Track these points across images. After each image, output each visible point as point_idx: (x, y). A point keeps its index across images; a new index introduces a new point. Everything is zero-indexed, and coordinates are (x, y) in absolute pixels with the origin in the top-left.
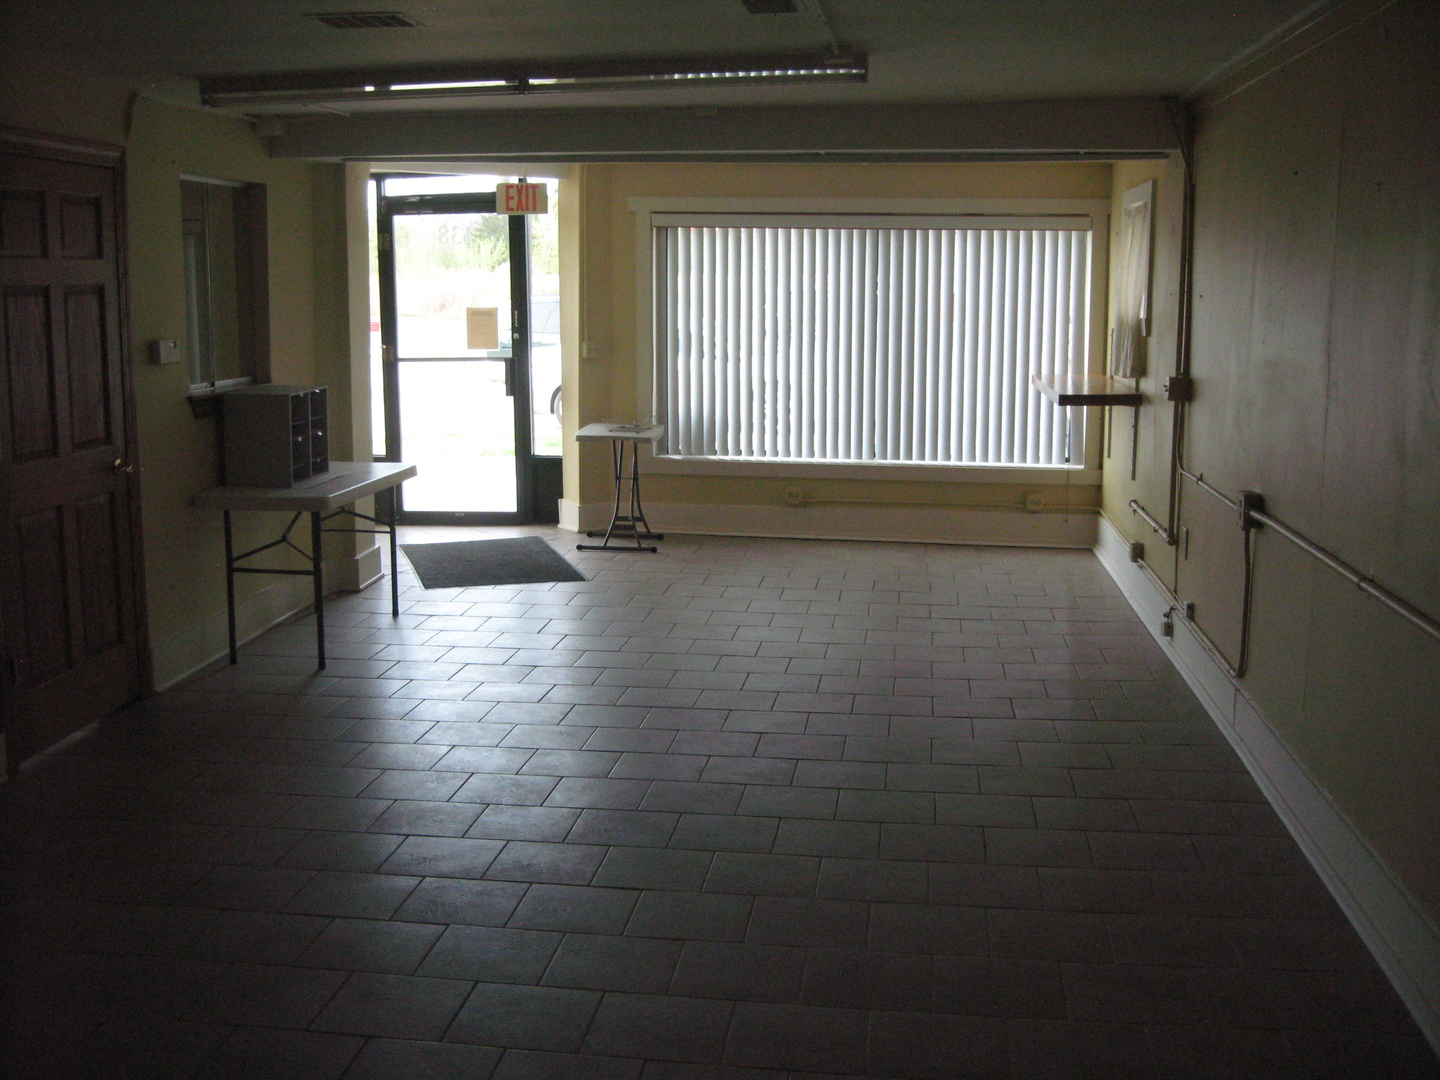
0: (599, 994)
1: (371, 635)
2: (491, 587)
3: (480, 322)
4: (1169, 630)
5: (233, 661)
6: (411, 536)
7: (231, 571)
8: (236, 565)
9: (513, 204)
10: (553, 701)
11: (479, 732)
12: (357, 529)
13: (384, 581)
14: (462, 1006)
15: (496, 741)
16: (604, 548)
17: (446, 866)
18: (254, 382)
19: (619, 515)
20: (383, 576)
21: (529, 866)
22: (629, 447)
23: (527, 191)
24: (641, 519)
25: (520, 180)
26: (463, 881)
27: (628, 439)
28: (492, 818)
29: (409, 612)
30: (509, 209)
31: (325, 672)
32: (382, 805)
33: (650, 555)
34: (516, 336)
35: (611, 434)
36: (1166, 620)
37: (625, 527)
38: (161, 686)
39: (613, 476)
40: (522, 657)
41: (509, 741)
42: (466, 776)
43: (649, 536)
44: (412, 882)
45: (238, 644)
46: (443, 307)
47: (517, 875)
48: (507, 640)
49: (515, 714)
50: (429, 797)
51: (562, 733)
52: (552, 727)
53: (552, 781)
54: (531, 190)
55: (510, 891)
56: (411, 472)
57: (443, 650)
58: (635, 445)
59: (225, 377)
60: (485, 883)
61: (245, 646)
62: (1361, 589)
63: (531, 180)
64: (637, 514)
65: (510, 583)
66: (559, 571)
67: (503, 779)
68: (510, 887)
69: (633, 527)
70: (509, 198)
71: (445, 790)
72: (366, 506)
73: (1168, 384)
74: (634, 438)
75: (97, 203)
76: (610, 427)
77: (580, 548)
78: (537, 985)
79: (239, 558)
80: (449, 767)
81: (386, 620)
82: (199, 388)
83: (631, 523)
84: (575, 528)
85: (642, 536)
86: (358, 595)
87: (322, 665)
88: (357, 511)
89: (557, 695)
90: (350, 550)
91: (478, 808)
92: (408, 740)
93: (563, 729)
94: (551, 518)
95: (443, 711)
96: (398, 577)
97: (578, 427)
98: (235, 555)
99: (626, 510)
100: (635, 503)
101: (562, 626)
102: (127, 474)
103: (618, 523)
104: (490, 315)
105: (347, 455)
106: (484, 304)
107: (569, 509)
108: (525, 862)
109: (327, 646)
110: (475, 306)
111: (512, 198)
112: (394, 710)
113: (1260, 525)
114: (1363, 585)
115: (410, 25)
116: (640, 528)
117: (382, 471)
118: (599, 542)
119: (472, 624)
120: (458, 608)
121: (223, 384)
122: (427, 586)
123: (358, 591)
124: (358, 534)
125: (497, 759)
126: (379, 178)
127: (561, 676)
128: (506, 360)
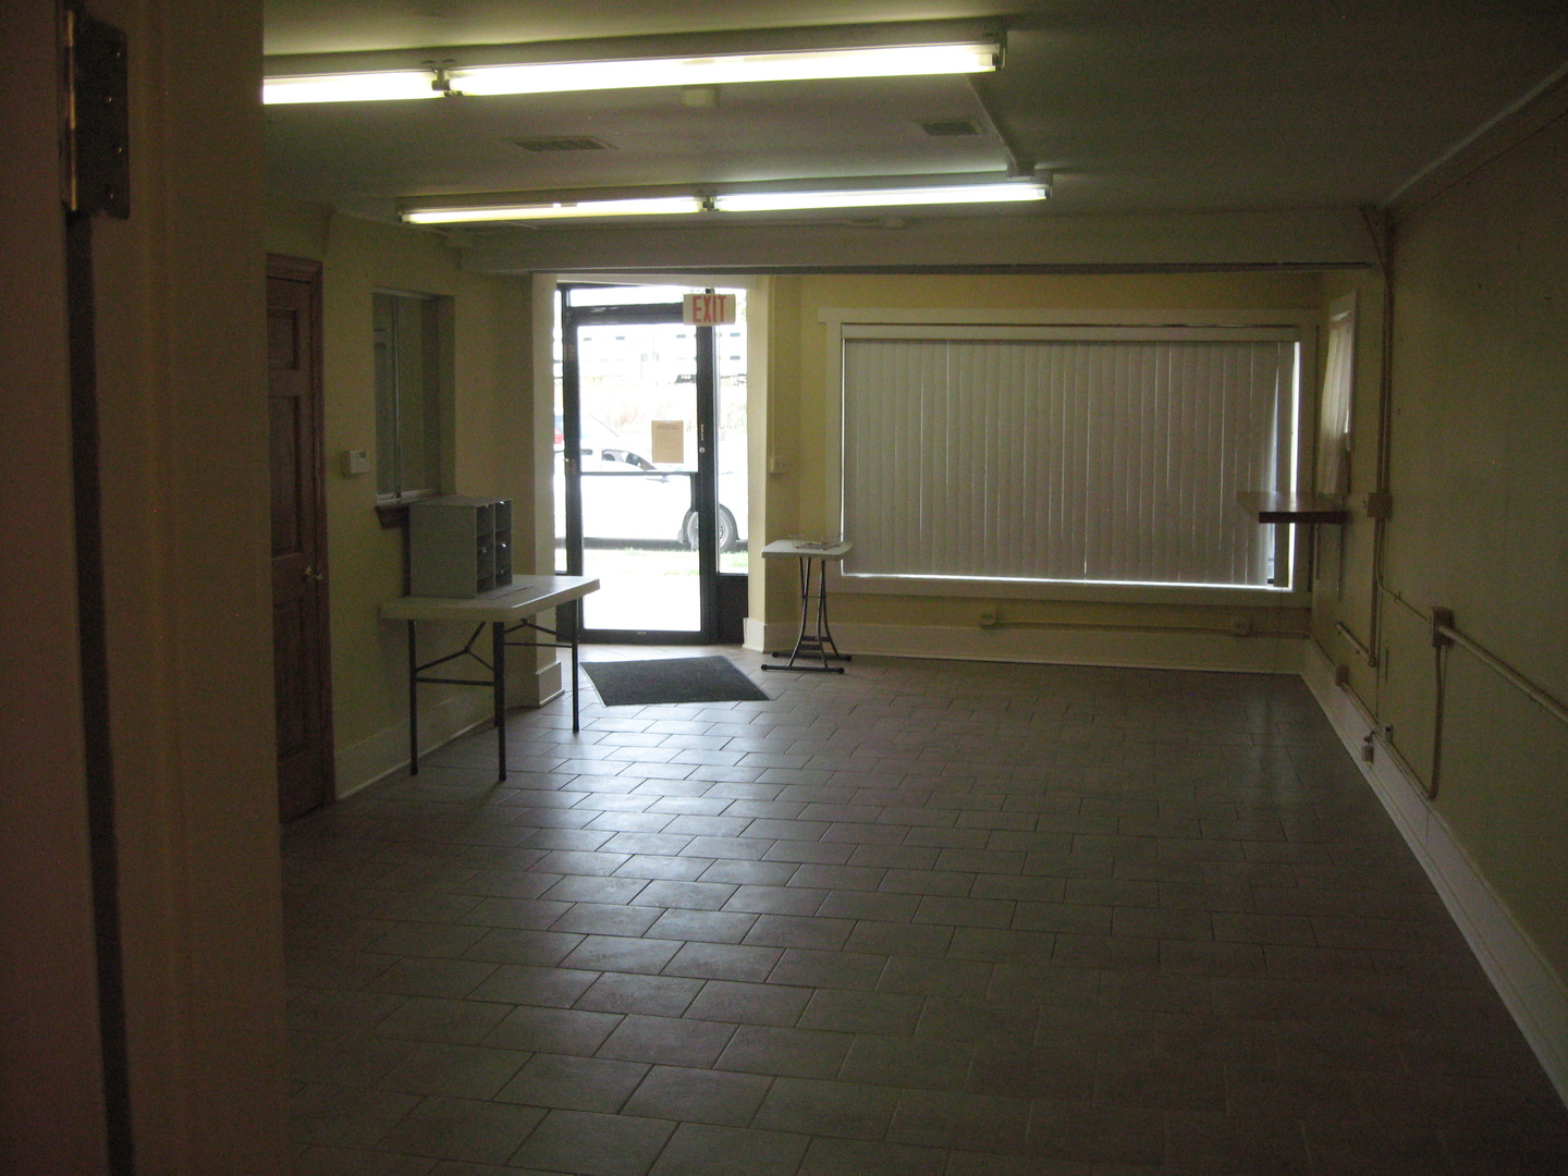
0: (770, 1079)
1: (551, 749)
2: (673, 705)
3: (665, 434)
4: (1369, 754)
5: (414, 770)
6: (592, 654)
7: (414, 680)
8: (420, 675)
9: (701, 315)
10: (734, 814)
11: (658, 842)
12: (538, 642)
13: (564, 697)
14: (639, 1085)
15: (676, 851)
16: (790, 668)
17: (625, 963)
18: (439, 494)
19: (806, 635)
20: (563, 693)
21: (705, 964)
22: (816, 564)
23: (715, 303)
24: (829, 639)
25: (707, 291)
26: (641, 976)
27: (816, 556)
28: (671, 920)
29: (589, 728)
30: (696, 320)
31: (506, 784)
32: (562, 907)
33: (837, 676)
34: (703, 450)
35: (801, 551)
36: (1366, 744)
37: (814, 648)
38: (343, 794)
39: (800, 594)
40: (703, 773)
41: (689, 851)
42: (646, 882)
43: (837, 657)
44: (592, 976)
45: (420, 755)
46: (624, 420)
47: (695, 972)
48: (687, 757)
49: (694, 825)
50: (608, 901)
51: (741, 845)
52: (731, 839)
53: (732, 888)
54: (718, 301)
55: (687, 986)
56: (593, 586)
57: (624, 765)
58: (823, 563)
59: (411, 489)
60: (663, 979)
61: (427, 757)
62: (1532, 699)
63: (719, 291)
64: (824, 634)
65: (693, 701)
66: (744, 691)
67: (682, 885)
68: (688, 983)
69: (820, 647)
70: (696, 309)
71: (625, 895)
72: (548, 619)
73: (1367, 500)
74: (821, 555)
75: (294, 316)
76: (797, 543)
77: (764, 668)
78: (711, 1068)
79: (422, 668)
80: (629, 873)
81: (567, 735)
82: (387, 499)
83: (818, 643)
84: (761, 648)
85: (828, 658)
86: (540, 711)
87: (503, 777)
88: (538, 624)
89: (736, 809)
90: (531, 664)
91: (657, 911)
92: (589, 848)
93: (743, 841)
94: (736, 638)
95: (624, 822)
96: (580, 693)
97: (764, 542)
98: (418, 665)
99: (813, 630)
100: (823, 623)
101: (745, 745)
102: (317, 581)
103: (803, 643)
104: (677, 427)
105: (529, 568)
106: (670, 416)
107: (755, 629)
108: (702, 961)
109: (508, 760)
110: (660, 419)
111: (700, 309)
112: (575, 820)
113: (1450, 642)
114: (1535, 696)
115: (603, 148)
116: (827, 648)
117: (564, 584)
118: (785, 662)
119: (655, 740)
120: (639, 725)
121: (409, 495)
122: (608, 703)
123: (539, 707)
124: (539, 649)
125: (677, 867)
126: (565, 288)
127: (742, 792)
128: (691, 474)
